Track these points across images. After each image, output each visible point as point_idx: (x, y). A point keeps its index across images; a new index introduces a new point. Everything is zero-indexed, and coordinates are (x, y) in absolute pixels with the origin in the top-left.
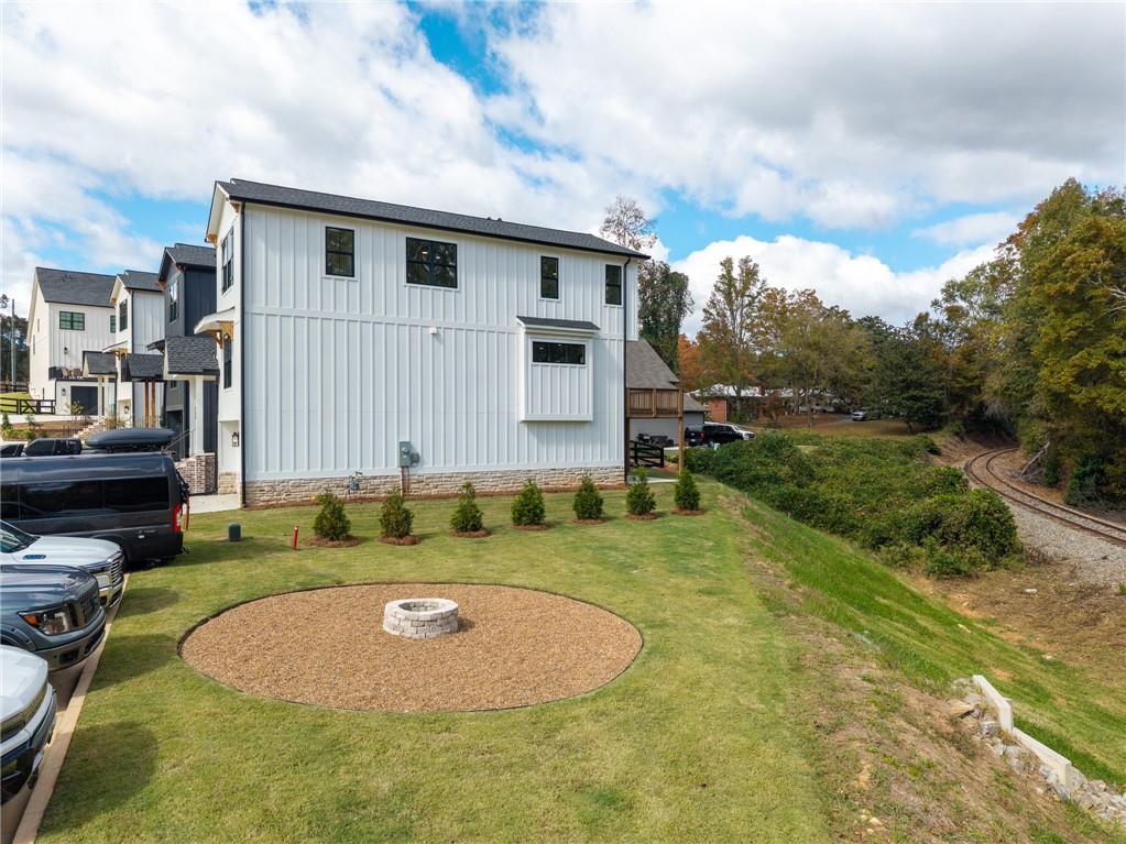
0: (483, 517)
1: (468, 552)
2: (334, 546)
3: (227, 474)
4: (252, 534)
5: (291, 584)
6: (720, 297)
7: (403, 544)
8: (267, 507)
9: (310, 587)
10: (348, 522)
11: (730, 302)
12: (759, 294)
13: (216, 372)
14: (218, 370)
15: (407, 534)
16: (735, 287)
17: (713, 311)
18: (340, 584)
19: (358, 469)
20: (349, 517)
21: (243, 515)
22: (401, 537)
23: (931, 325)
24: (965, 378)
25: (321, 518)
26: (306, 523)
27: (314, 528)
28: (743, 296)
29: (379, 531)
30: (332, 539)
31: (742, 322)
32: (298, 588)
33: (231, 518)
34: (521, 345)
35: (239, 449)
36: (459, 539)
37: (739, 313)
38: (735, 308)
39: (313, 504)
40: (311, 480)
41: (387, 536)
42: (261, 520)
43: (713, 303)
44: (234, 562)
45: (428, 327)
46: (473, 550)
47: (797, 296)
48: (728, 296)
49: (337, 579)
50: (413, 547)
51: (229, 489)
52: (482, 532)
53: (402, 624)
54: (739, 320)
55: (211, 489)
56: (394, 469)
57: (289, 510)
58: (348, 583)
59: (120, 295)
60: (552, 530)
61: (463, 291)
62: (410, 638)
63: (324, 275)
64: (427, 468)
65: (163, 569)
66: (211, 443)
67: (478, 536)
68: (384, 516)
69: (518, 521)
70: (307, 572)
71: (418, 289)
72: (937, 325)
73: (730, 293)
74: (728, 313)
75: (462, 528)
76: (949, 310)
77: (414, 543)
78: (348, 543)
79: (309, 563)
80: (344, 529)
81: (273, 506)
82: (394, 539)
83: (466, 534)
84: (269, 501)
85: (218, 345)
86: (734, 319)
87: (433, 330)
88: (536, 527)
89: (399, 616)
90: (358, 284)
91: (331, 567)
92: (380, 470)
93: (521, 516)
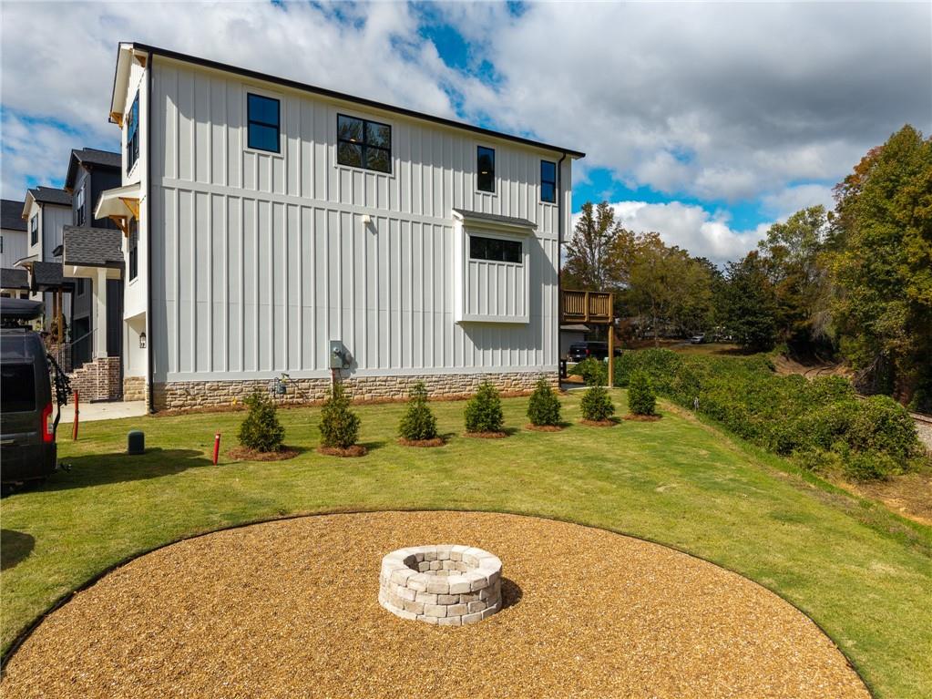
0: (436, 422)
1: (432, 466)
2: (265, 459)
3: (134, 379)
4: (160, 445)
5: (215, 517)
6: (581, 236)
7: (350, 456)
8: (179, 414)
9: (243, 521)
10: (281, 429)
11: (590, 241)
12: (614, 234)
13: (121, 265)
14: (124, 263)
15: (352, 443)
16: (594, 228)
17: (575, 249)
18: (284, 515)
19: (284, 370)
20: (282, 423)
21: (150, 422)
22: (345, 446)
23: (761, 261)
24: (789, 306)
25: (247, 425)
26: (230, 430)
27: (240, 436)
28: (601, 236)
29: (318, 441)
30: (262, 450)
31: (600, 258)
32: (225, 523)
33: (134, 425)
34: (457, 240)
35: (146, 351)
36: (411, 448)
37: (597, 251)
38: (593, 246)
39: (233, 410)
40: (232, 382)
41: (328, 446)
42: (172, 428)
43: (576, 242)
44: (132, 483)
45: (361, 215)
46: (436, 462)
47: (643, 238)
48: (588, 235)
49: (277, 506)
50: (362, 459)
51: (136, 396)
52: (437, 440)
53: (420, 599)
54: (597, 257)
55: (116, 395)
56: (325, 372)
57: (206, 416)
58: (295, 512)
59: (32, 211)
60: (512, 437)
61: (398, 177)
62: (436, 626)
63: (246, 149)
64: (361, 372)
65: (25, 497)
66: (115, 346)
67: (433, 446)
68: (325, 421)
69: (472, 427)
70: (235, 497)
71: (349, 173)
72: (766, 260)
73: (589, 234)
74: (588, 250)
75: (414, 436)
76: (773, 249)
77: (361, 454)
78: (282, 456)
79: (237, 483)
80: (278, 438)
81: (187, 412)
82: (338, 450)
83: (419, 442)
84: (181, 406)
85: (123, 234)
86: (593, 255)
87: (365, 218)
88: (494, 435)
89: (413, 585)
90: (284, 162)
91: (267, 487)
92: (309, 372)
93: (476, 420)
